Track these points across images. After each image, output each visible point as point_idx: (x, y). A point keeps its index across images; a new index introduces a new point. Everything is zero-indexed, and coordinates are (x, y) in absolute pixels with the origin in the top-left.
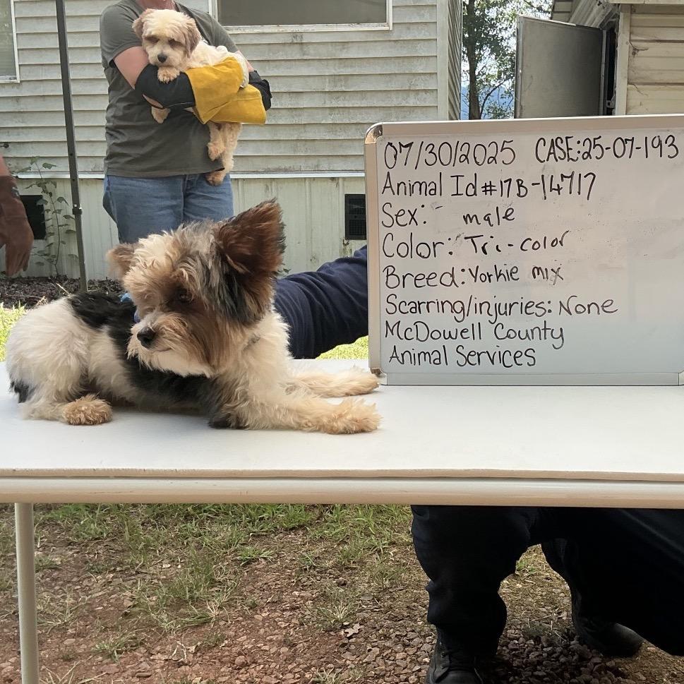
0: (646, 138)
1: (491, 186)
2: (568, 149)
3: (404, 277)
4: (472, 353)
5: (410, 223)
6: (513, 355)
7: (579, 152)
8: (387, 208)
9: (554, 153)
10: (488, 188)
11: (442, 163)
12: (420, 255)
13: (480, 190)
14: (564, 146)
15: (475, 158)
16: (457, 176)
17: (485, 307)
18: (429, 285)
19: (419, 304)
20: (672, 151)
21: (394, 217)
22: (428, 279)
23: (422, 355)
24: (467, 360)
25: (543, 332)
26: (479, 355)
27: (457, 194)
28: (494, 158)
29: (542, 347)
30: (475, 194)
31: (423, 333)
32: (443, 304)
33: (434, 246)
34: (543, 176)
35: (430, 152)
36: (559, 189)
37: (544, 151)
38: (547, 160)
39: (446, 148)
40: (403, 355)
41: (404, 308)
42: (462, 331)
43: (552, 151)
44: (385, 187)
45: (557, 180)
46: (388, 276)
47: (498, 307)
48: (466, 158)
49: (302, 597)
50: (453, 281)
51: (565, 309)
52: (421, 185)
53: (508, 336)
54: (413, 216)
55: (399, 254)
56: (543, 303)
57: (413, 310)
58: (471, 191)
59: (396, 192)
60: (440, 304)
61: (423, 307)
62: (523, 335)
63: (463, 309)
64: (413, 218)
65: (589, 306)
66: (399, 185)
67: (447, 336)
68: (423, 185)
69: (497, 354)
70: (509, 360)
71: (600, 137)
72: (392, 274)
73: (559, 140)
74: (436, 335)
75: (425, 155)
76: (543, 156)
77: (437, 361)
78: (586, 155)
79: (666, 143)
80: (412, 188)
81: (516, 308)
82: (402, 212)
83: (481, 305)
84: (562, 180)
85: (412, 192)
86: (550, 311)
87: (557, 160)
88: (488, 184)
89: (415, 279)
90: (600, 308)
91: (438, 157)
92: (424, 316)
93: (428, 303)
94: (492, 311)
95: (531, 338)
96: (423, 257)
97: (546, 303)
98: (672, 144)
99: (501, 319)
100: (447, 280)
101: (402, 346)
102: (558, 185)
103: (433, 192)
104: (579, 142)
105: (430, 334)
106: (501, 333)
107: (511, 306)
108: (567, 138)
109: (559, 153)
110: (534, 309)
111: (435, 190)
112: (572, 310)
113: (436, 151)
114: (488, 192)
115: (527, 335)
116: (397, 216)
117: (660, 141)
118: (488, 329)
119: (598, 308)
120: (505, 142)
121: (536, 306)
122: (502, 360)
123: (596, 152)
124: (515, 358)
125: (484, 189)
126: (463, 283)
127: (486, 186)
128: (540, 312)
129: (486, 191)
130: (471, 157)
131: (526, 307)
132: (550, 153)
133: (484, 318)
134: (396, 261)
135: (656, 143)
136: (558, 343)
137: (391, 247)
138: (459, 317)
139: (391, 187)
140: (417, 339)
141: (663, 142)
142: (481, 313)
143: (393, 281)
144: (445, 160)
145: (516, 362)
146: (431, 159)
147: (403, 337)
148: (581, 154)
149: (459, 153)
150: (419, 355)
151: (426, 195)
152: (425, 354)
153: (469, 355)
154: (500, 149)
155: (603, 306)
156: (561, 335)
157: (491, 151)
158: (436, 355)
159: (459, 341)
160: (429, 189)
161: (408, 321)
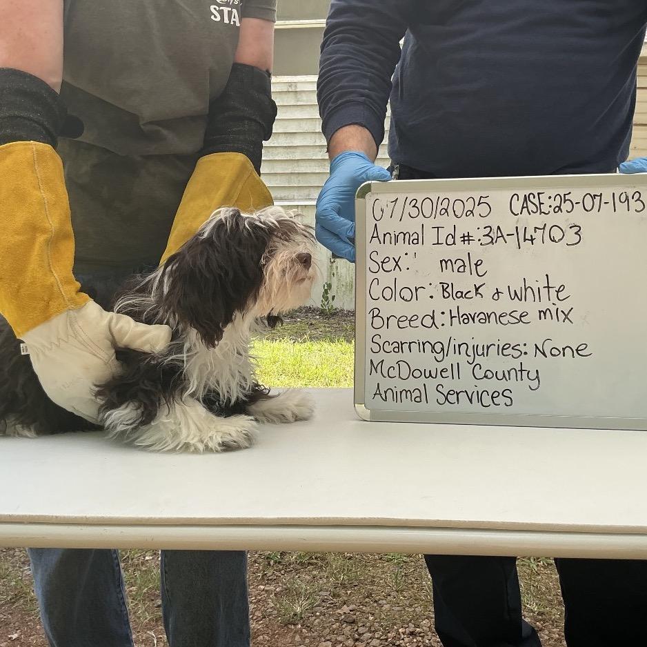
0: (614, 194)
1: (468, 236)
2: (540, 204)
3: (388, 319)
4: (452, 392)
5: (394, 270)
6: (490, 394)
7: (550, 206)
8: (374, 256)
9: (527, 207)
10: (466, 238)
11: (424, 216)
12: (403, 299)
13: (458, 240)
14: (536, 201)
15: (454, 212)
16: (438, 228)
17: (463, 347)
18: (410, 326)
19: (402, 344)
20: (639, 206)
21: (380, 264)
22: (410, 321)
23: (404, 392)
24: (446, 399)
25: (519, 373)
26: (458, 394)
27: (438, 243)
28: (472, 212)
29: (518, 387)
30: (454, 243)
31: (405, 371)
32: (424, 344)
33: (416, 290)
34: (517, 228)
35: (414, 206)
36: (532, 240)
37: (517, 206)
38: (521, 213)
39: (427, 203)
40: (385, 392)
41: (388, 348)
42: (442, 371)
43: (525, 205)
44: (373, 237)
45: (530, 232)
46: (373, 317)
47: (475, 348)
48: (446, 210)
49: (267, 591)
50: (434, 323)
51: (540, 351)
52: (405, 235)
53: (486, 377)
54: (397, 263)
55: (384, 297)
56: (519, 345)
57: (396, 350)
58: (450, 241)
59: (382, 241)
60: (421, 344)
61: (406, 347)
62: (500, 376)
63: (443, 349)
64: (397, 264)
65: (564, 349)
66: (385, 235)
67: (427, 375)
68: (407, 236)
69: (475, 393)
70: (487, 399)
71: (570, 193)
72: (377, 316)
73: (531, 196)
74: (417, 374)
75: (409, 208)
76: (517, 209)
77: (418, 399)
78: (557, 208)
79: (633, 198)
80: (397, 238)
81: (493, 350)
82: (387, 260)
83: (460, 346)
84: (535, 232)
85: (397, 241)
86: (526, 353)
87: (530, 214)
88: (466, 234)
89: (399, 321)
90: (575, 352)
91: (421, 211)
92: (405, 355)
93: (410, 343)
94: (470, 352)
95: (508, 378)
96: (406, 300)
97: (522, 345)
98: (638, 200)
99: (478, 360)
100: (428, 321)
101: (386, 384)
102: (531, 236)
103: (415, 241)
104: (550, 198)
105: (411, 373)
106: (479, 374)
107: (488, 348)
108: (539, 194)
109: (531, 207)
110: (510, 351)
111: (418, 239)
112: (548, 353)
113: (419, 205)
114: (466, 242)
115: (504, 376)
116: (383, 262)
117: (627, 197)
118: (466, 370)
119: (573, 352)
120: (481, 197)
121: (513, 349)
122: (480, 400)
123: (566, 206)
124: (492, 397)
125: (462, 239)
126: (443, 325)
127: (464, 237)
128: (516, 354)
129: (464, 241)
130: (450, 210)
131: (503, 349)
132: (523, 208)
133: (462, 359)
134: (381, 304)
135: (623, 198)
136: (534, 384)
137: (376, 292)
138: (440, 357)
139: (378, 237)
140: (400, 377)
141: (630, 198)
142: (460, 353)
143: (378, 322)
144: (427, 212)
145: (493, 402)
146: (414, 212)
147: (386, 375)
148: (553, 207)
149: (440, 207)
150: (401, 392)
151: (409, 244)
152: (407, 392)
153: (448, 393)
154: (477, 204)
155: (577, 350)
156: (537, 377)
157: (469, 206)
158: (417, 393)
159: (439, 380)
160: (412, 238)
161: (391, 359)
